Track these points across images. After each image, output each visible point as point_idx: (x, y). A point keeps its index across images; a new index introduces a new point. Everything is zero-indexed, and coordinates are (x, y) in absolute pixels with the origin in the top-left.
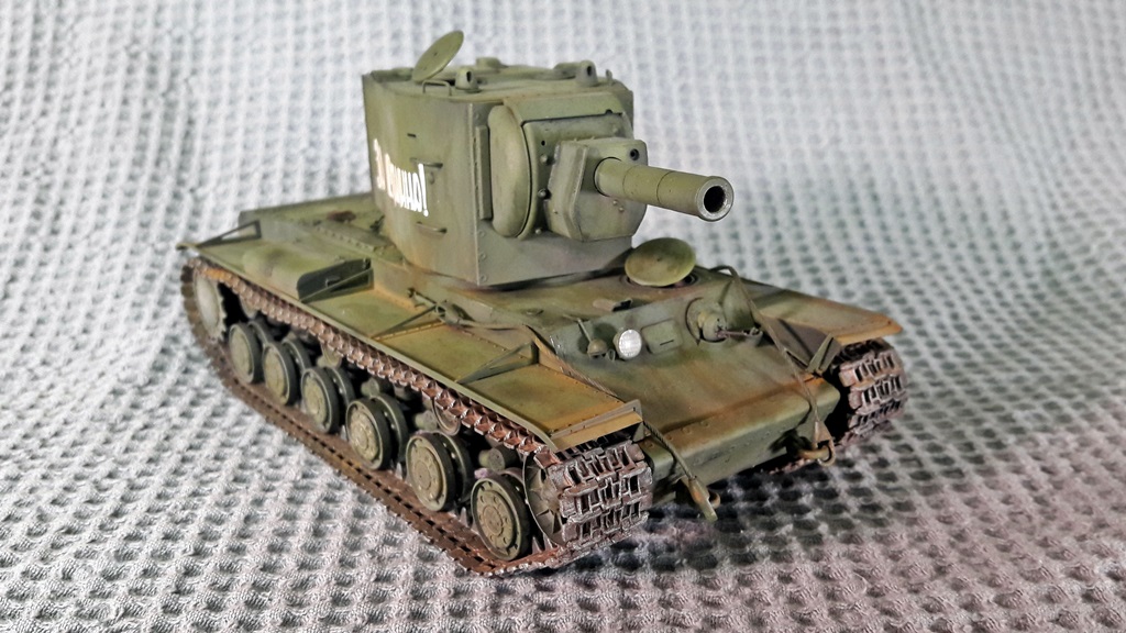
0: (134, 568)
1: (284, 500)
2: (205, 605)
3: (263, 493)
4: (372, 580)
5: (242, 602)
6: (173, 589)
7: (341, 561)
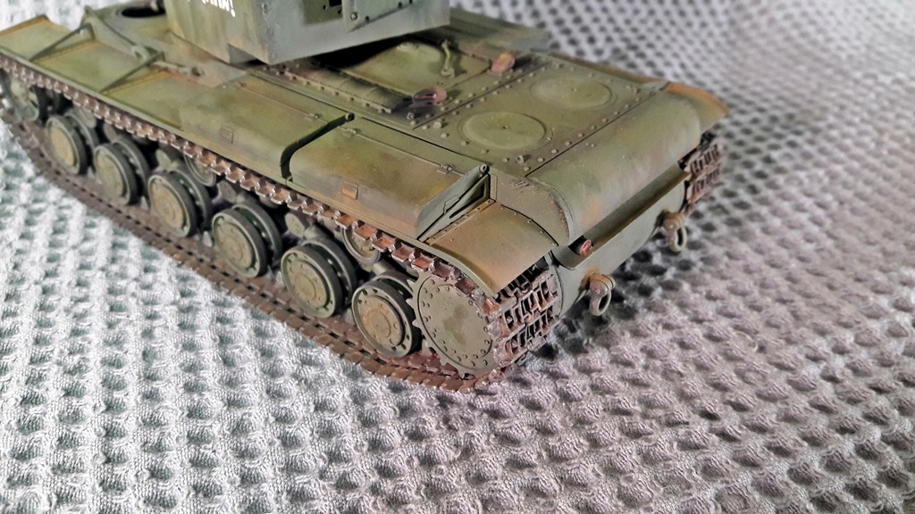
0: (46, 439)
1: (176, 328)
2: (147, 474)
3: (148, 322)
4: (312, 410)
5: (186, 461)
6: (102, 459)
7: (268, 392)
